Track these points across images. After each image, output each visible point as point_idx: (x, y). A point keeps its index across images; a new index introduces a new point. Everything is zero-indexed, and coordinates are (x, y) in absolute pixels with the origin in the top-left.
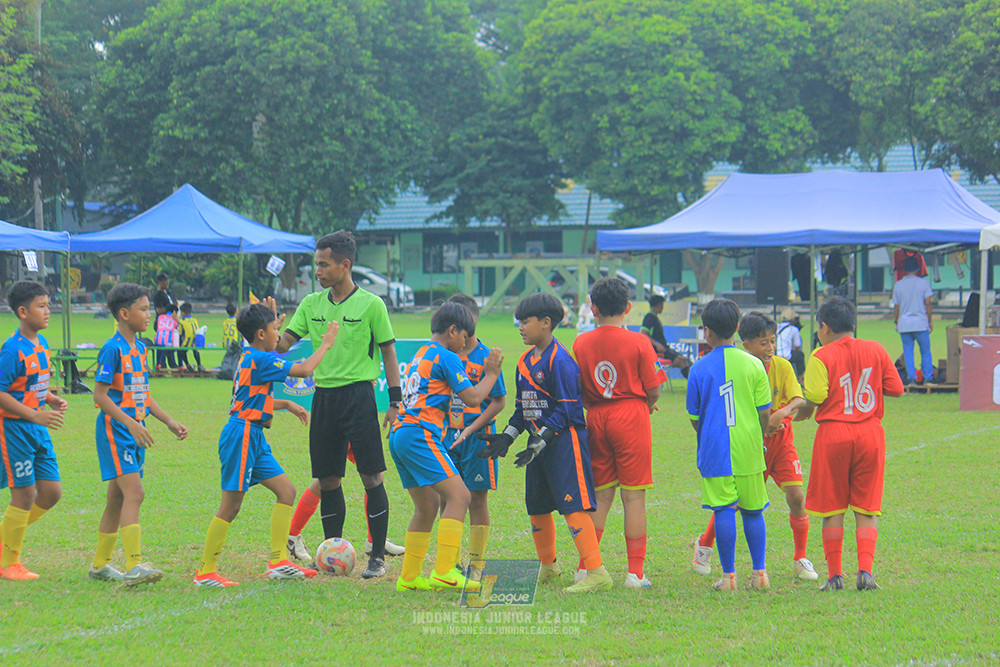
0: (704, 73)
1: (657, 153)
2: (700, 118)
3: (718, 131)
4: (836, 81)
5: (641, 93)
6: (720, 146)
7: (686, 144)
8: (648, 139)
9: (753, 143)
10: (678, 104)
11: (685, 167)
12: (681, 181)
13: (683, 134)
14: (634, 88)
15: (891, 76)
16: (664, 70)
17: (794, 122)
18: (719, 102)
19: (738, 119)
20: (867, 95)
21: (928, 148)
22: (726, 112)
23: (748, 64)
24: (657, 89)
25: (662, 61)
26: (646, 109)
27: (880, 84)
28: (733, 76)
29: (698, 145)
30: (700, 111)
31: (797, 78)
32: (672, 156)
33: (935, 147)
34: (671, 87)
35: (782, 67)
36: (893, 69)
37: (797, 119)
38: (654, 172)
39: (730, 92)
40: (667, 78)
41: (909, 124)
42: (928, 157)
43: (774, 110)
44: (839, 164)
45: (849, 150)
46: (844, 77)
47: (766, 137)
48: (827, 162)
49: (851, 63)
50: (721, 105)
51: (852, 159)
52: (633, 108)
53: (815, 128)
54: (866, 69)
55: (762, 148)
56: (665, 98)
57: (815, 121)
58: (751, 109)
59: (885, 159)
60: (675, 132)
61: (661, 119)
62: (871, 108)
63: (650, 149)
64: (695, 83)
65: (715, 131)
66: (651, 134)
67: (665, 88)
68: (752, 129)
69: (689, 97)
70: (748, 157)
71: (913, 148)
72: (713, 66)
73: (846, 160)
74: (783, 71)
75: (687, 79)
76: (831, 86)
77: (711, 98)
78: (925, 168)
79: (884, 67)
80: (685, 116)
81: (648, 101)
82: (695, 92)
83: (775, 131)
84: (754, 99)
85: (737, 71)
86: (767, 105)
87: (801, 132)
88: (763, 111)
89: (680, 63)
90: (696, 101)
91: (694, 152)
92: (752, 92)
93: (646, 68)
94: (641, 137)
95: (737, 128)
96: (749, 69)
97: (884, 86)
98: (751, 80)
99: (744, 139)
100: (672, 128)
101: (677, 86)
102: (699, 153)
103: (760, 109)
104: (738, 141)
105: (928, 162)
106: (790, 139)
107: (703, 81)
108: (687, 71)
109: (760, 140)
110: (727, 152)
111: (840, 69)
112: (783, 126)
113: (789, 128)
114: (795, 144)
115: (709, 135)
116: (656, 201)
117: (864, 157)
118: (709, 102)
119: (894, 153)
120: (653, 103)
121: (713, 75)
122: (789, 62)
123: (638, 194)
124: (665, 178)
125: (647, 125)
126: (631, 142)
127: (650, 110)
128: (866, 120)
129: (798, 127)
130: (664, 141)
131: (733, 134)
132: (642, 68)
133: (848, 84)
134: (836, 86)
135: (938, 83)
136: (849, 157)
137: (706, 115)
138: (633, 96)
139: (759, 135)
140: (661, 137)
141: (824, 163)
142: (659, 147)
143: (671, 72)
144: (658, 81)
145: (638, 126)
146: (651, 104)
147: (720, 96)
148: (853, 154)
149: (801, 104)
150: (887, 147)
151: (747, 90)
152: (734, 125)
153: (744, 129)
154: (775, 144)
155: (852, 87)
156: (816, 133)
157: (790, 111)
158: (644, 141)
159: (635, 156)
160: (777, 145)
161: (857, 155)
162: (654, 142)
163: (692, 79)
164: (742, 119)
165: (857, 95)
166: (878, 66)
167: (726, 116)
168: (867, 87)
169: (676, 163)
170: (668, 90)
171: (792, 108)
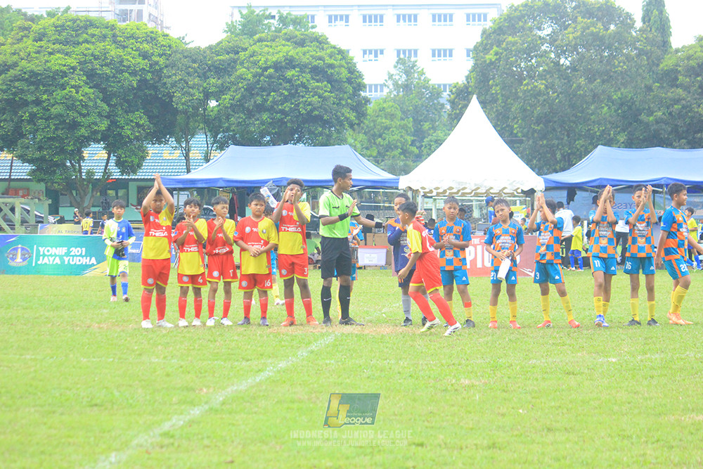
0: (87, 90)
1: (58, 136)
2: (84, 116)
3: (95, 124)
4: (164, 95)
5: (49, 100)
6: (96, 132)
7: (75, 131)
8: (53, 127)
9: (114, 131)
10: (71, 107)
11: (74, 144)
12: (72, 153)
13: (74, 125)
14: (45, 97)
15: (197, 94)
16: (63, 87)
17: (139, 119)
18: (96, 106)
19: (106, 117)
20: (183, 104)
21: (215, 137)
22: (99, 112)
23: (112, 84)
24: (59, 97)
25: (62, 81)
26: (52, 110)
27: (191, 98)
28: (103, 91)
29: (83, 131)
30: (84, 111)
31: (140, 93)
32: (67, 138)
33: (219, 136)
34: (67, 97)
35: (132, 86)
36: (198, 89)
37: (141, 118)
38: (56, 147)
39: (101, 101)
40: (65, 91)
41: (205, 123)
42: (215, 142)
43: (127, 112)
44: (162, 145)
45: (168, 136)
46: (169, 93)
47: (122, 128)
48: (155, 144)
49: (174, 85)
50: (97, 109)
51: (170, 142)
52: (44, 108)
53: (150, 123)
54: (183, 89)
55: (120, 134)
56: (64, 103)
57: (150, 118)
58: (113, 111)
59: (191, 143)
60: (69, 123)
61: (61, 116)
62: (185, 112)
63: (54, 134)
64: (82, 96)
65: (93, 123)
66: (54, 125)
67: (64, 97)
68: (114, 123)
69: (79, 103)
70: (111, 139)
71: (206, 136)
72: (91, 85)
73: (166, 142)
74: (133, 88)
75: (77, 92)
76: (161, 98)
77: (91, 104)
78: (213, 149)
79: (192, 88)
80: (76, 115)
81: (54, 105)
82: (82, 100)
83: (128, 124)
84: (115, 105)
85: (105, 88)
86: (122, 109)
87: (143, 125)
88: (120, 113)
89: (73, 83)
90: (82, 105)
91: (81, 136)
92: (114, 101)
93: (52, 85)
94: (49, 126)
95: (106, 122)
96: (114, 87)
97: (193, 99)
98: (114, 95)
99: (108, 129)
100: (68, 121)
101: (70, 96)
102: (83, 136)
103: (118, 110)
104: (106, 130)
105: (215, 145)
106: (136, 129)
107: (87, 94)
108: (77, 88)
109: (118, 130)
110: (99, 136)
111: (167, 88)
112: (132, 121)
113: (136, 123)
114: (139, 132)
115: (89, 126)
116: (57, 165)
117: (178, 141)
118: (90, 106)
119: (195, 140)
120: (56, 106)
121: (92, 90)
122: (137, 83)
123: (46, 160)
124: (62, 151)
125: (52, 119)
126: (43, 129)
127: (55, 110)
128: (180, 119)
129: (141, 122)
130: (62, 129)
131: (103, 125)
132: (50, 85)
133: (171, 97)
134: (164, 98)
135: (225, 99)
136: (168, 141)
137: (88, 114)
138: (44, 102)
139: (118, 127)
140: (61, 127)
141: (153, 144)
142: (60, 132)
143: (68, 88)
144: (59, 94)
145: (46, 119)
146: (55, 107)
147: (96, 103)
148: (171, 139)
149: (143, 109)
150: (193, 136)
151: (111, 99)
152: (104, 120)
153: (109, 123)
154: (127, 131)
155: (174, 99)
156: (151, 125)
157: (136, 113)
158: (51, 128)
159: (44, 137)
160: (129, 132)
161: (174, 139)
162: (56, 129)
163: (80, 92)
164: (108, 117)
165: (177, 104)
166: (191, 88)
167: (100, 115)
168: (183, 100)
169: (70, 142)
170: (66, 99)
171: (137, 111)
